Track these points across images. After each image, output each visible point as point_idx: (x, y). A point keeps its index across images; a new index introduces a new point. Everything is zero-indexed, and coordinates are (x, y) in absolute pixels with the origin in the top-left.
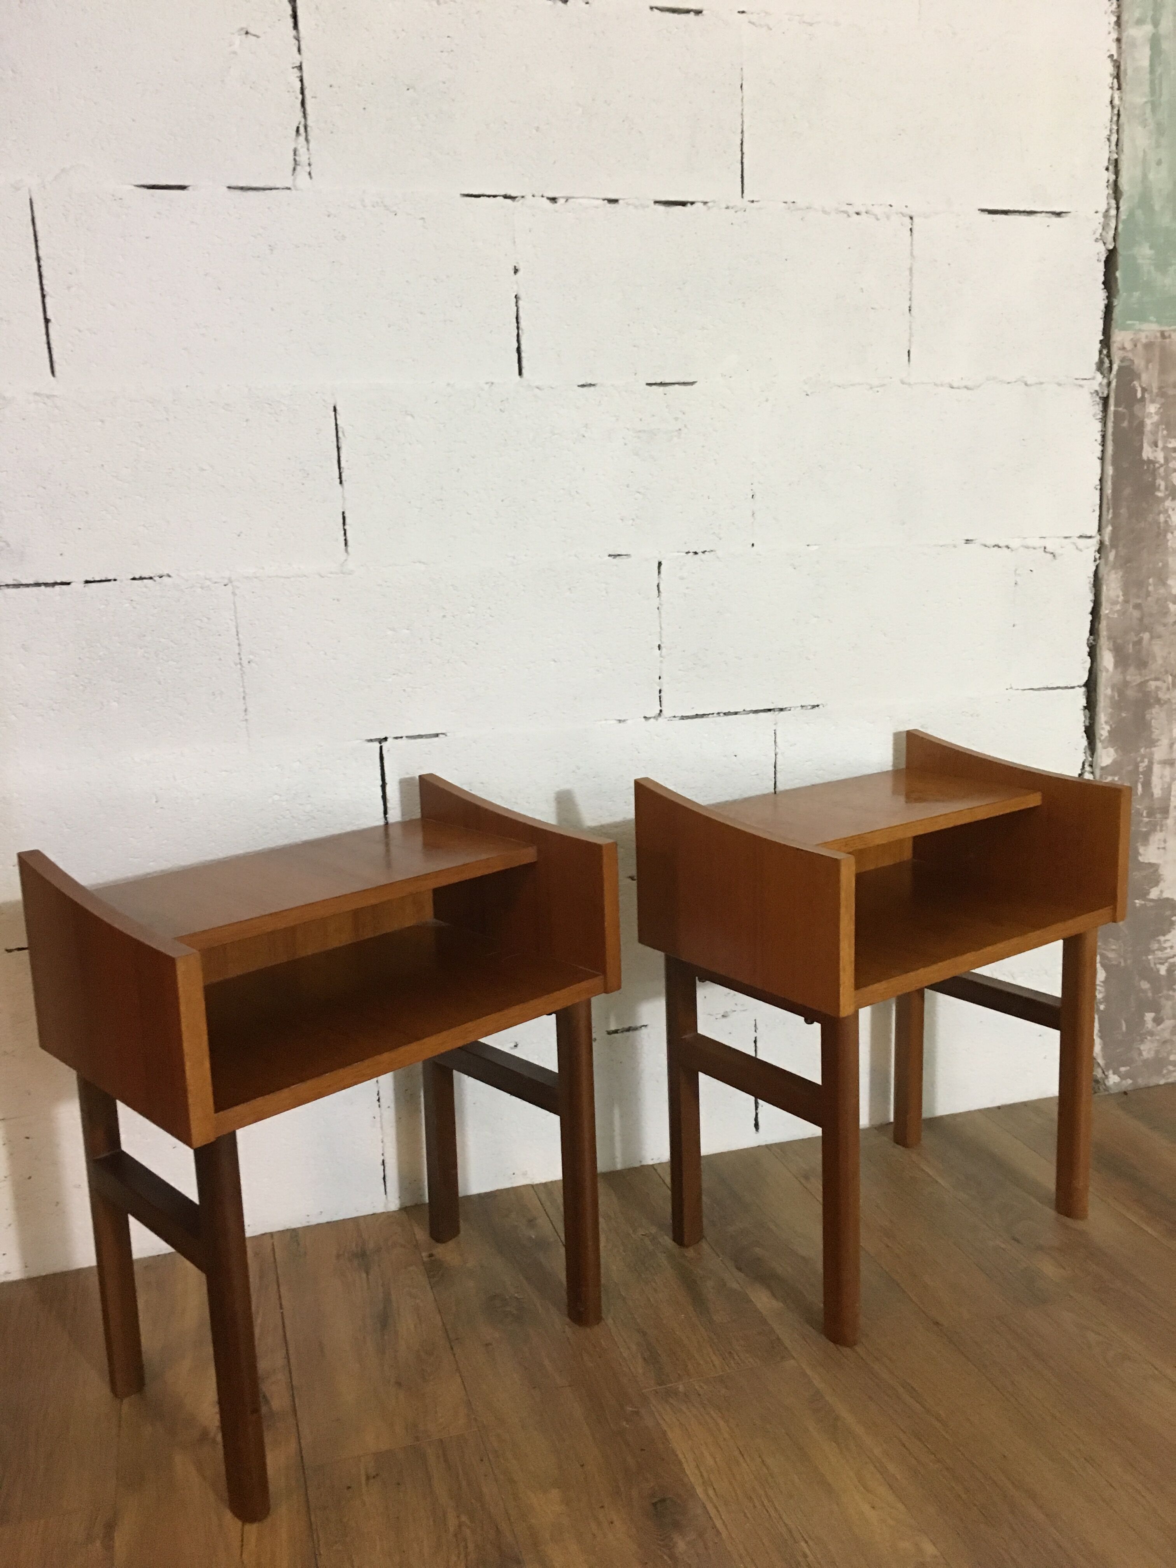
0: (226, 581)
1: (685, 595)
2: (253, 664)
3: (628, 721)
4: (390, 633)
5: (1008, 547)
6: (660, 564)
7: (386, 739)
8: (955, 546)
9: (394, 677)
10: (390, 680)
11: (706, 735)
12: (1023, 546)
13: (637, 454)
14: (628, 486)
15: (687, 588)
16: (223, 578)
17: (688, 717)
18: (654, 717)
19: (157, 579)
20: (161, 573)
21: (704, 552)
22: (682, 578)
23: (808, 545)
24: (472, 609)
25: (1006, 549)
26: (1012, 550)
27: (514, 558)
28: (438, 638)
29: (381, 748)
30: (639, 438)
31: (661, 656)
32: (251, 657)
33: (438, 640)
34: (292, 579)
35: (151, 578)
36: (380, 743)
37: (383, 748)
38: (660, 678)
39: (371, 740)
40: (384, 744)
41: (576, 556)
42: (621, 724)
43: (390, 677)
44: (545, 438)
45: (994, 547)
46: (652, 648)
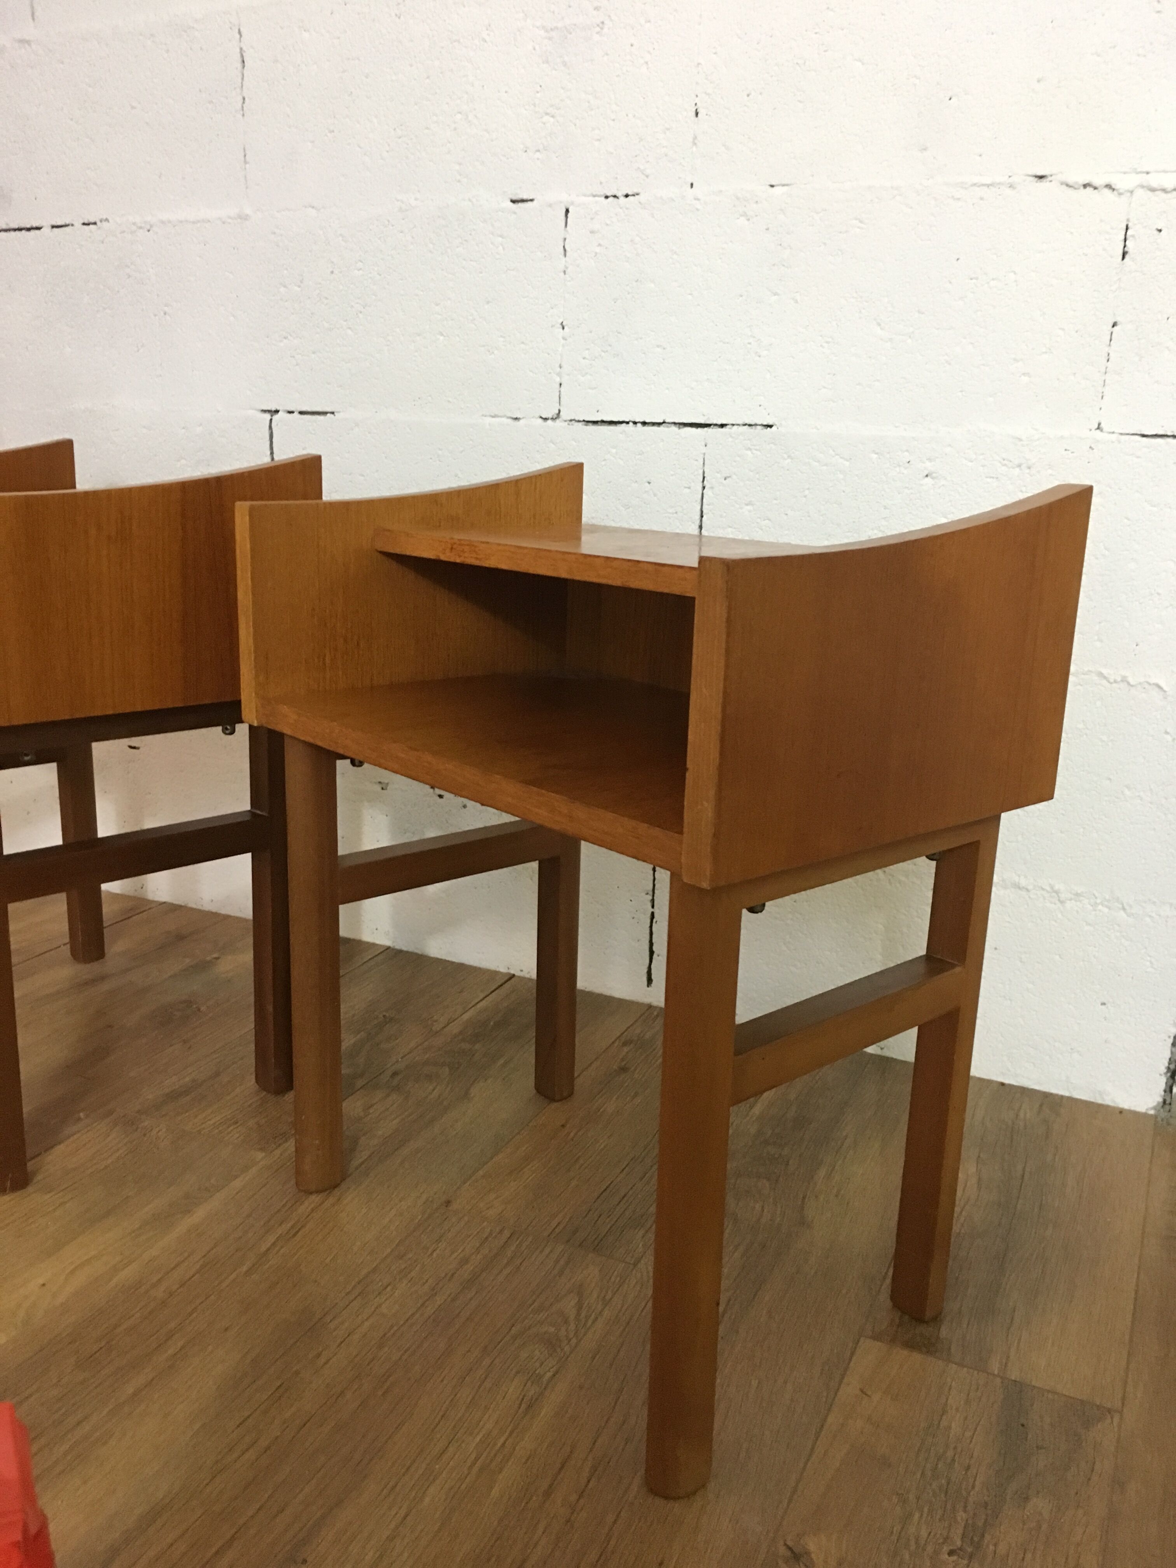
0: (148, 227)
1: (596, 253)
2: (168, 317)
3: (521, 421)
4: (282, 289)
5: (1109, 186)
6: (567, 211)
7: (277, 411)
8: (1011, 186)
9: (285, 341)
10: (282, 344)
11: (614, 451)
12: (1142, 187)
13: (547, 62)
14: (534, 105)
15: (600, 245)
16: (145, 222)
17: (595, 423)
18: (552, 419)
19: (98, 223)
20: (101, 217)
21: (627, 196)
22: (592, 232)
23: (772, 186)
24: (360, 265)
25: (1107, 191)
26: (1120, 194)
27: (402, 202)
28: (327, 298)
29: (271, 420)
30: (550, 39)
31: (564, 339)
32: (166, 309)
33: (326, 301)
34: (199, 225)
35: (95, 223)
36: (272, 416)
37: (273, 421)
38: (561, 367)
39: (264, 411)
40: (276, 418)
41: (470, 200)
42: (516, 423)
43: (281, 341)
44: (443, 48)
45: (1085, 186)
46: (552, 326)
